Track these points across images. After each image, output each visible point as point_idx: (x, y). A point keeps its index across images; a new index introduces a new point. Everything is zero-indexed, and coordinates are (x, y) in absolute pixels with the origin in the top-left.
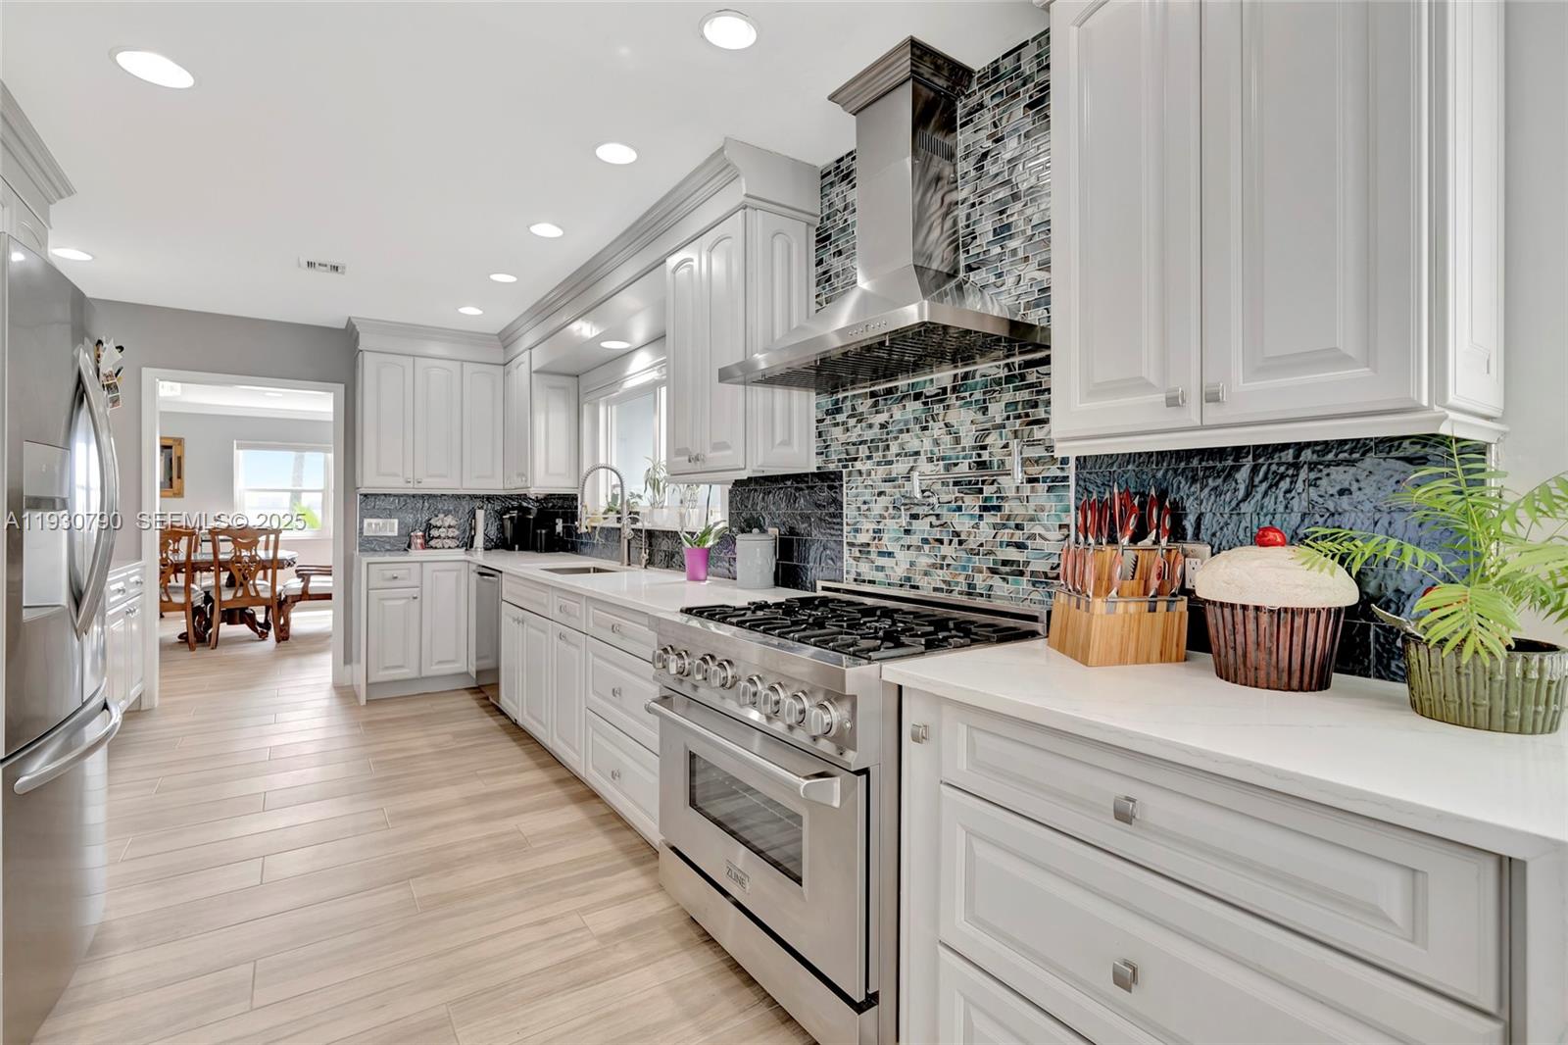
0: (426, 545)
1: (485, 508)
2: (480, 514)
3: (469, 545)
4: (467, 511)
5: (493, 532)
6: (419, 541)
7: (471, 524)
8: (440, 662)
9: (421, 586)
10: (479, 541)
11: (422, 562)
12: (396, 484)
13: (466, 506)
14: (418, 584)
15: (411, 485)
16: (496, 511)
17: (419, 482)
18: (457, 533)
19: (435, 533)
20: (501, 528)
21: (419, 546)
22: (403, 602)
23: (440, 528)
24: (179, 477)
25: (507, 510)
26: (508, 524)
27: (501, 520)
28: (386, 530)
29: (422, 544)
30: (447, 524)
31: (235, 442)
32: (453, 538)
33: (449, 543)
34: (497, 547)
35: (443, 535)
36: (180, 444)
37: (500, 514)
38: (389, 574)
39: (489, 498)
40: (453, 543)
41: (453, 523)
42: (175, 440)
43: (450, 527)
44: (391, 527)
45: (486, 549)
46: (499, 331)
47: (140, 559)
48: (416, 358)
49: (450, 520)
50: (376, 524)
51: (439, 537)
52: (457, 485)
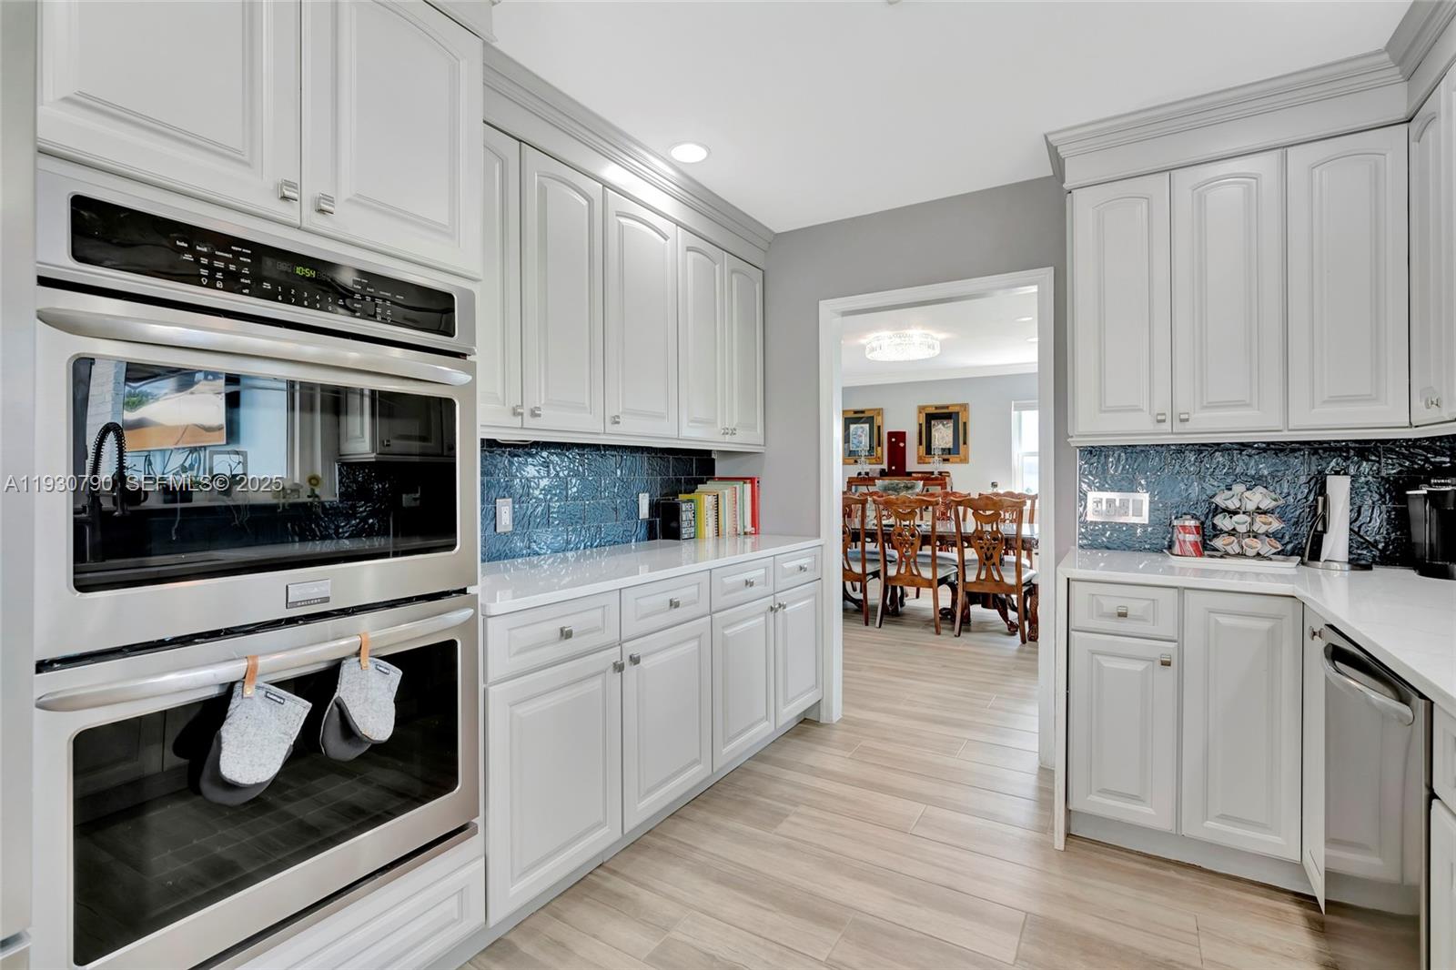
0: (1205, 546)
1: (1352, 470)
2: (1339, 488)
3: (1309, 550)
4: (1303, 479)
5: (1376, 523)
6: (1191, 538)
7: (1314, 508)
8: (1224, 818)
9: (1179, 641)
10: (1337, 542)
11: (1181, 590)
12: (1139, 427)
13: (1302, 469)
14: (1172, 633)
15: (1166, 427)
16: (1386, 480)
17: (1182, 421)
18: (1276, 525)
19: (1223, 522)
20: (1400, 520)
21: (1189, 548)
22: (1139, 667)
23: (1235, 513)
24: (965, 443)
25: (1414, 478)
26: (1420, 511)
27: (1404, 499)
28: (1126, 514)
29: (1195, 544)
30: (1251, 506)
31: (1013, 402)
32: (1267, 535)
33: (1259, 546)
34: (1387, 559)
35: (1242, 529)
36: (965, 410)
37: (1396, 490)
38: (1111, 605)
39: (1365, 449)
40: (1265, 547)
41: (1267, 504)
42: (961, 405)
43: (1259, 511)
44: (1138, 508)
45: (1356, 563)
46: (1385, 44)
47: (818, 536)
48: (1173, 172)
49: (1258, 498)
50: (1108, 501)
51: (1233, 532)
52: (1278, 424)
